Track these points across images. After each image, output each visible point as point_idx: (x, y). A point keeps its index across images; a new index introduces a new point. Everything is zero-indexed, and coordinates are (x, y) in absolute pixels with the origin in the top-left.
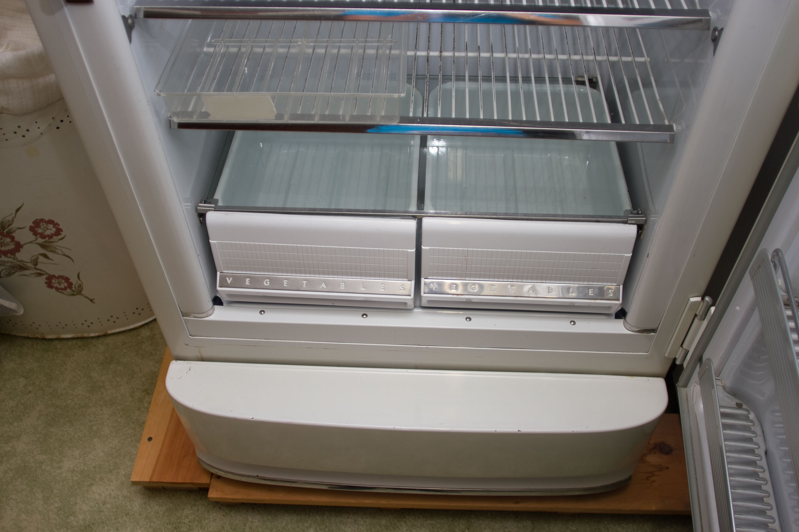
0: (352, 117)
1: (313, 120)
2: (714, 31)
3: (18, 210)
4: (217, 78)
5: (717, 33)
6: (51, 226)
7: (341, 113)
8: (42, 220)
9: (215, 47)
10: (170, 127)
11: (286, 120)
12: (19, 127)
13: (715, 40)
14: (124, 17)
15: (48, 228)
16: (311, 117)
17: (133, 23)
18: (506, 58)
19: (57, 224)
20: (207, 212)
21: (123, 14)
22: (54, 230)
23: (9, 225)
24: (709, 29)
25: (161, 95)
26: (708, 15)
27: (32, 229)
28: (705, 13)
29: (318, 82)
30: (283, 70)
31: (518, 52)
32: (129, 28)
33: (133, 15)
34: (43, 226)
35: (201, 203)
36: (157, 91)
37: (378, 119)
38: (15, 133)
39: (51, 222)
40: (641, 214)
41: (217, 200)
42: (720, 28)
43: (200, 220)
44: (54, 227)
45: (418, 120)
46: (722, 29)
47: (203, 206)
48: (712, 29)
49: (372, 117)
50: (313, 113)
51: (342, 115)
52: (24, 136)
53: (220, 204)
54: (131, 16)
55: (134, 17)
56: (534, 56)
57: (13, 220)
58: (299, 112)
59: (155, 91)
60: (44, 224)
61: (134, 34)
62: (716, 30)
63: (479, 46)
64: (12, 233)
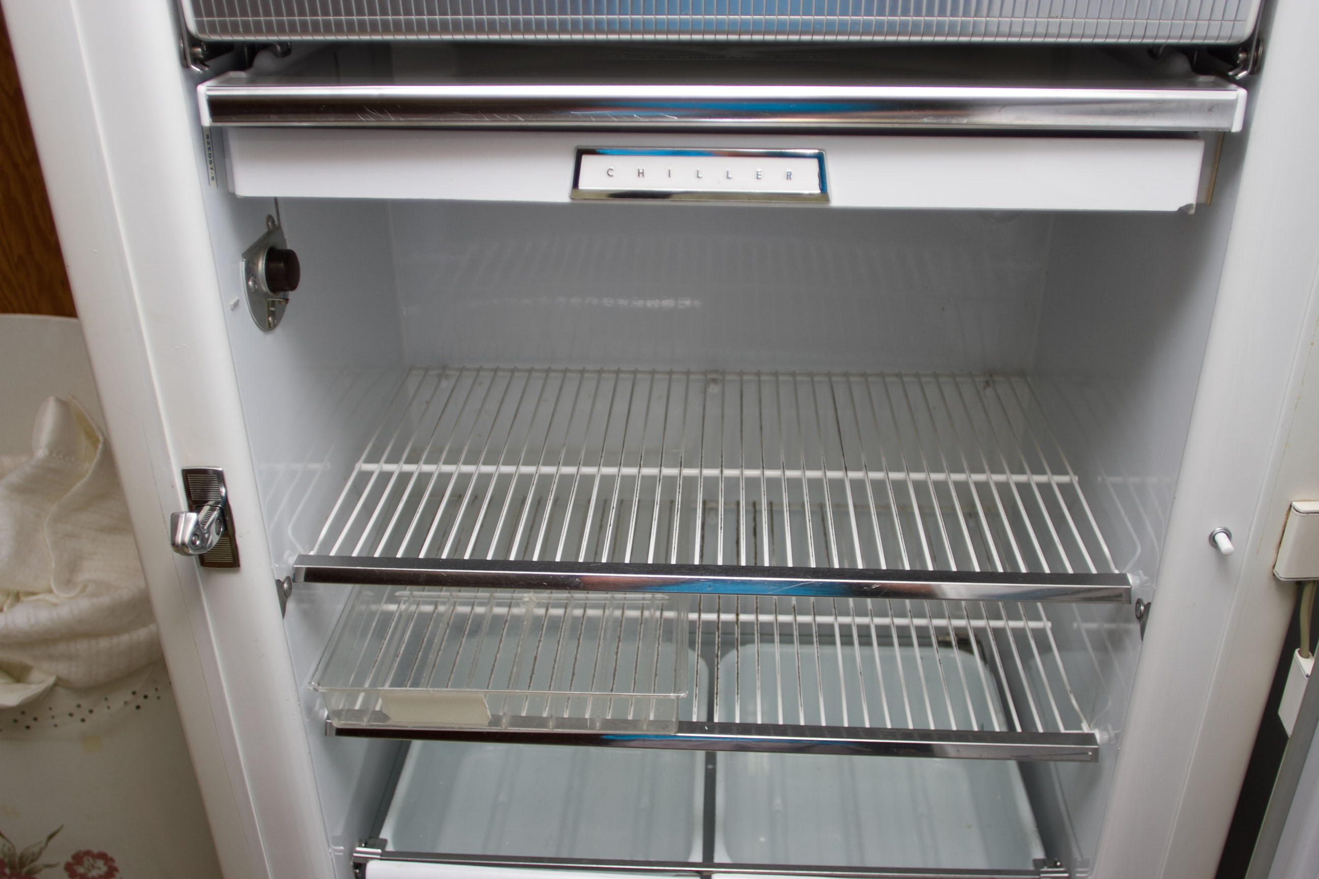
0: (606, 723)
1: (546, 727)
2: (1138, 605)
3: (51, 837)
4: (400, 655)
5: (1142, 608)
6: (100, 863)
7: (587, 716)
8: (88, 853)
9: (399, 604)
10: (326, 734)
11: (505, 727)
12: (79, 706)
13: (1142, 617)
14: (279, 583)
15: (96, 865)
16: (543, 722)
17: (290, 588)
18: (835, 623)
19: (112, 860)
20: (368, 862)
21: (277, 578)
22: (104, 869)
23: (33, 861)
24: (1130, 602)
25: (320, 691)
26: (1127, 583)
27: (69, 867)
28: (1122, 579)
29: (553, 663)
30: (500, 643)
31: (853, 615)
32: (284, 596)
33: (292, 577)
34: (87, 862)
35: (360, 846)
36: (313, 683)
37: (645, 727)
38: (71, 715)
39: (102, 856)
40: (1060, 867)
41: (385, 842)
42: (1146, 602)
43: (356, 874)
44: (106, 864)
45: (706, 728)
46: (1149, 604)
47: (362, 850)
48: (1134, 601)
49: (634, 723)
50: (545, 715)
51: (590, 719)
52: (83, 720)
53: (390, 848)
54: (288, 578)
55: (291, 580)
56: (879, 621)
57: (40, 853)
58: (524, 714)
59: (310, 683)
60: (90, 859)
61: (291, 605)
62: (1141, 605)
63: (794, 605)
64: (34, 873)
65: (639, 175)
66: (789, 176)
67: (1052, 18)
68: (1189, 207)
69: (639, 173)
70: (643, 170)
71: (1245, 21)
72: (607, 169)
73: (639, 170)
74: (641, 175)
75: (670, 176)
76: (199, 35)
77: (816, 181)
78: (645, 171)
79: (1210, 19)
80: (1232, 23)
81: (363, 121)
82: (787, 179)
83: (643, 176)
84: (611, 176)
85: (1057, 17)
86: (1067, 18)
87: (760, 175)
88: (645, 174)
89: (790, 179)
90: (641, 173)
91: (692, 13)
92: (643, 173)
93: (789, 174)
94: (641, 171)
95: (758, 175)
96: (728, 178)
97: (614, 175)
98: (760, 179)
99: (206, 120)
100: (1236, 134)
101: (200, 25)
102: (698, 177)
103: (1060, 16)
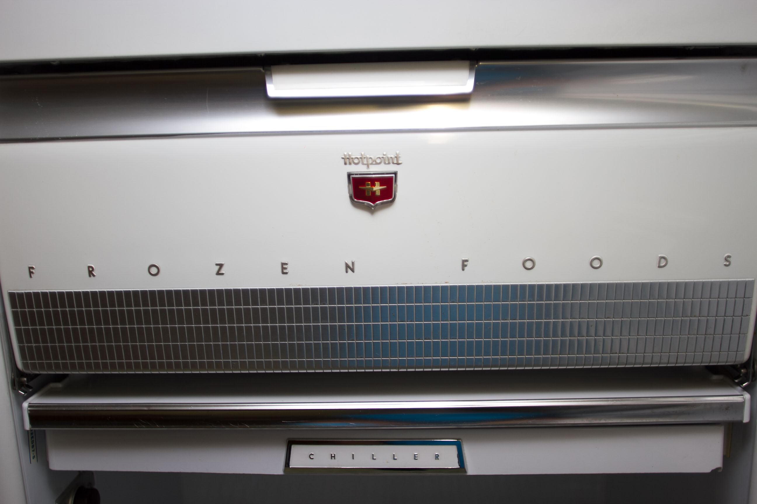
65: (332, 458)
66: (437, 457)
67: (613, 354)
68: (717, 469)
69: (332, 456)
70: (334, 455)
71: (744, 351)
72: (310, 454)
73: (331, 454)
74: (333, 458)
75: (353, 458)
76: (24, 370)
77: (456, 460)
78: (335, 455)
79: (720, 351)
80: (735, 353)
81: (137, 427)
82: (436, 459)
83: (335, 459)
84: (313, 459)
85: (616, 353)
86: (623, 353)
87: (417, 457)
88: (336, 457)
89: (438, 459)
90: (333, 457)
91: (365, 357)
92: (334, 457)
93: (437, 456)
94: (333, 455)
95: (415, 457)
96: (394, 459)
97: (314, 458)
98: (417, 459)
99: (28, 426)
100: (746, 424)
101: (25, 365)
102: (373, 459)
103: (618, 352)
